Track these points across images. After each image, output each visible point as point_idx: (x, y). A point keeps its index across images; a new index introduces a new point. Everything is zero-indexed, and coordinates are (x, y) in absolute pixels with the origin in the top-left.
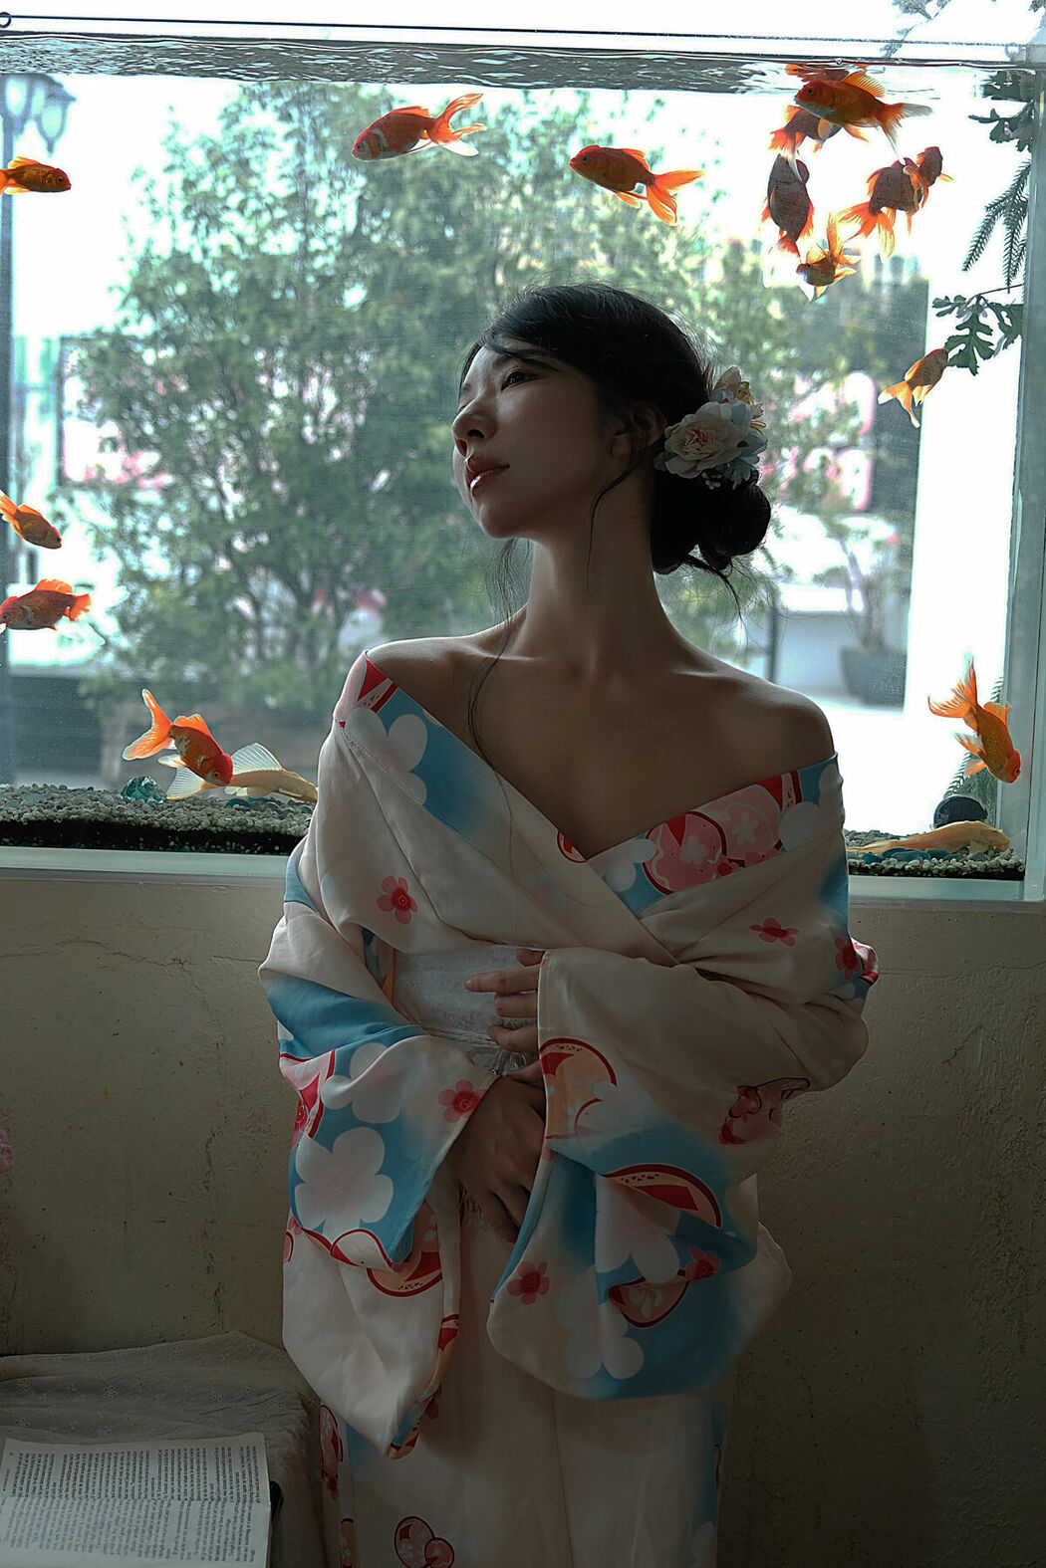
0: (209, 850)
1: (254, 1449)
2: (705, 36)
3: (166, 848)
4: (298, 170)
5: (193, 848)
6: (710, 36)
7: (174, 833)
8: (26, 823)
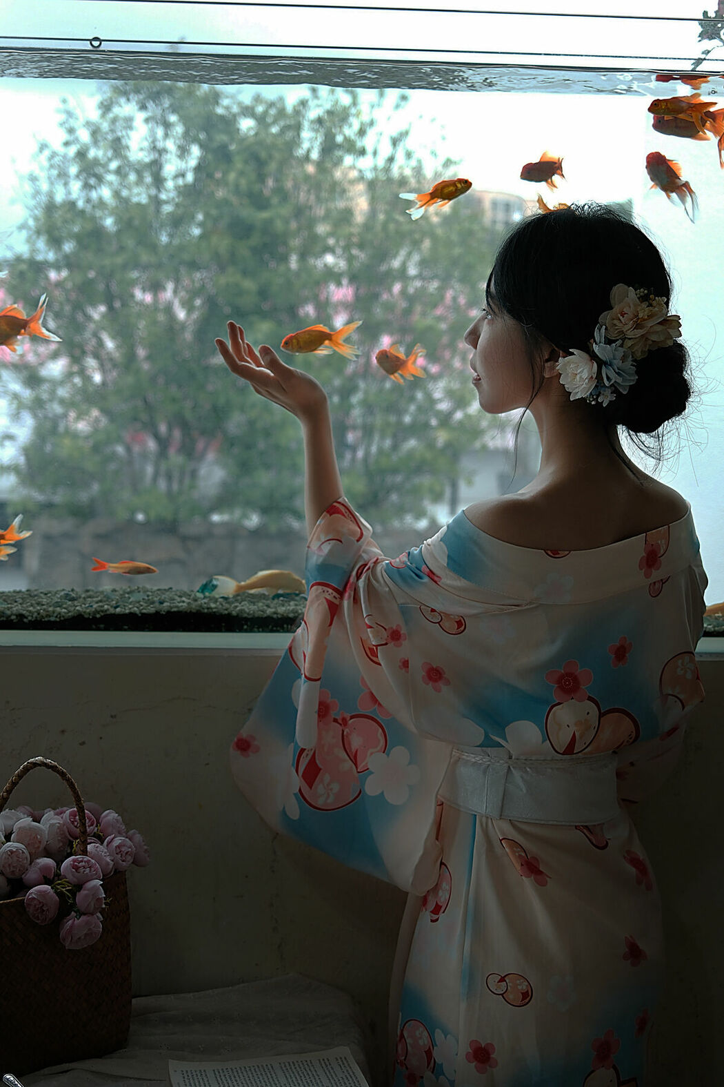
0: (272, 631)
1: (345, 1058)
2: (616, 57)
3: (241, 630)
4: (152, 145)
5: (261, 630)
6: (620, 57)
7: (246, 619)
8: (140, 615)
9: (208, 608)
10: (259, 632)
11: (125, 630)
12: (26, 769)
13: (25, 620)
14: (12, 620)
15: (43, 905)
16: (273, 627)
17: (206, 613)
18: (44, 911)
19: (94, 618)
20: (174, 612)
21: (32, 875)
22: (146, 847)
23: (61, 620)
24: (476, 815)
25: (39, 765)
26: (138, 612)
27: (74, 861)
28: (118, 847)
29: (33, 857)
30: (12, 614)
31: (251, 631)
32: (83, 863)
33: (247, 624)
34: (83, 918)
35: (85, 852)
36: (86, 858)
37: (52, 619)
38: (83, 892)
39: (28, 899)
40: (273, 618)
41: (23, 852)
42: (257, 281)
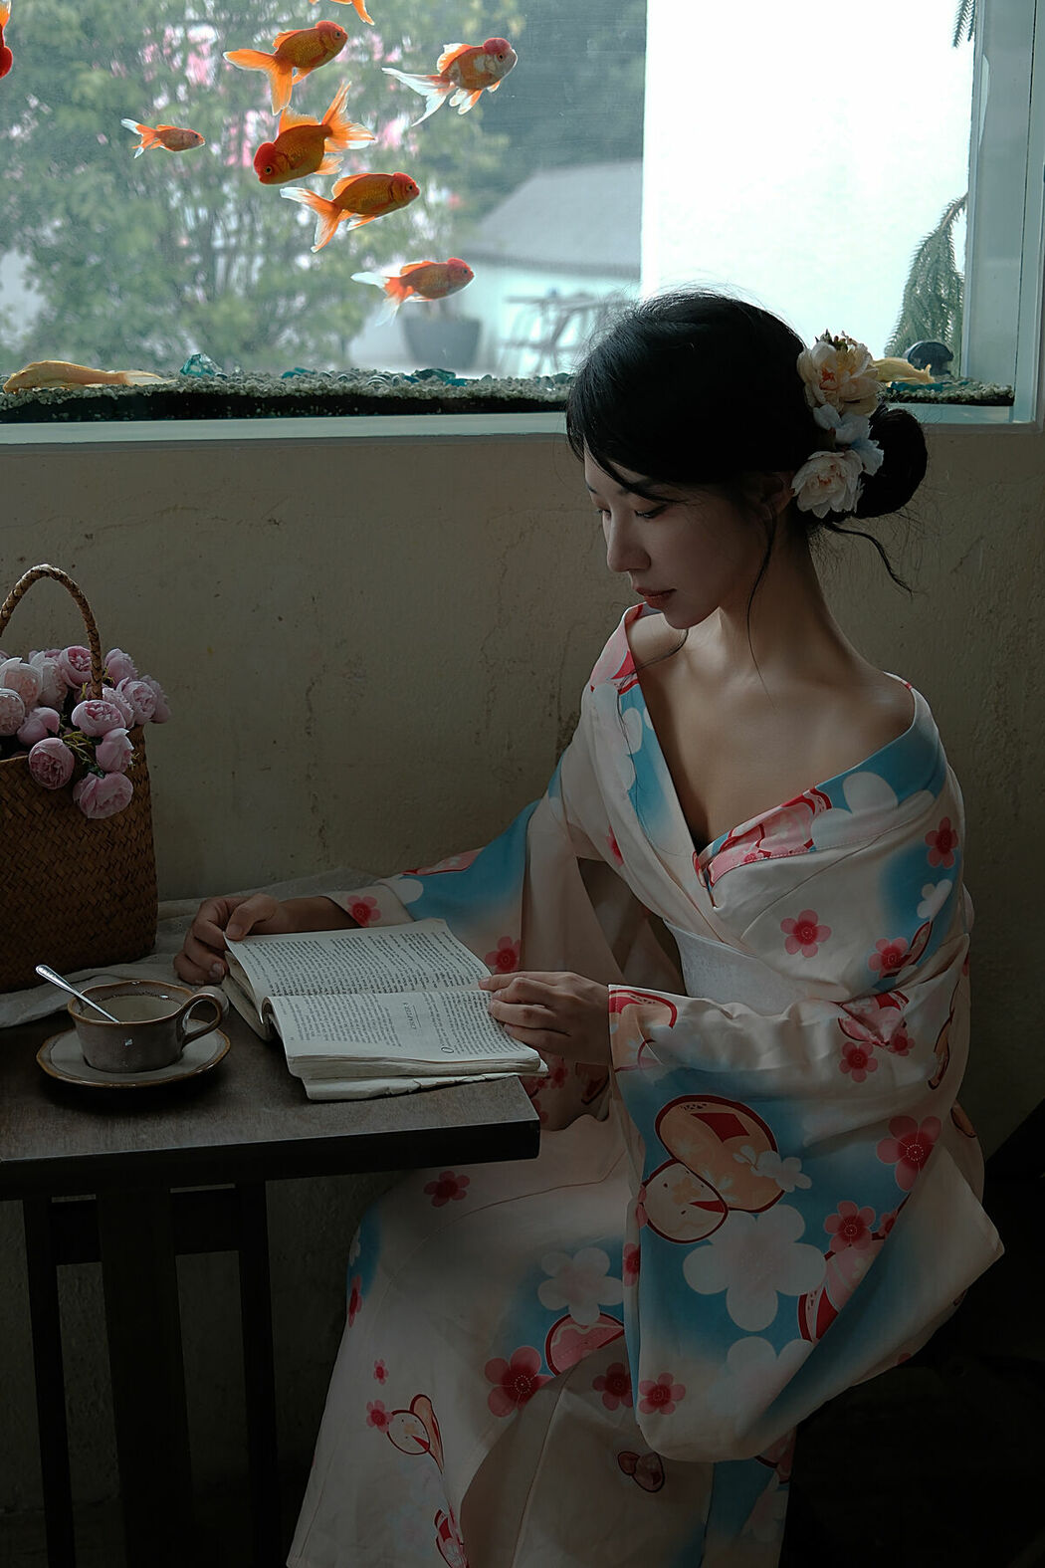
3: (253, 415)
5: (279, 414)
8: (116, 398)
9: (208, 387)
10: (278, 417)
11: (97, 420)
15: (55, 763)
16: (295, 410)
17: (206, 393)
18: (56, 769)
19: (54, 404)
20: (162, 393)
21: (31, 728)
22: (165, 696)
23: (9, 410)
25: (45, 575)
26: (113, 395)
27: (88, 706)
28: (136, 692)
29: (29, 708)
31: (266, 415)
32: (102, 708)
33: (260, 407)
34: (107, 776)
35: (99, 696)
36: (103, 703)
38: (105, 744)
39: (34, 756)
41: (17, 700)
42: (78, 9)
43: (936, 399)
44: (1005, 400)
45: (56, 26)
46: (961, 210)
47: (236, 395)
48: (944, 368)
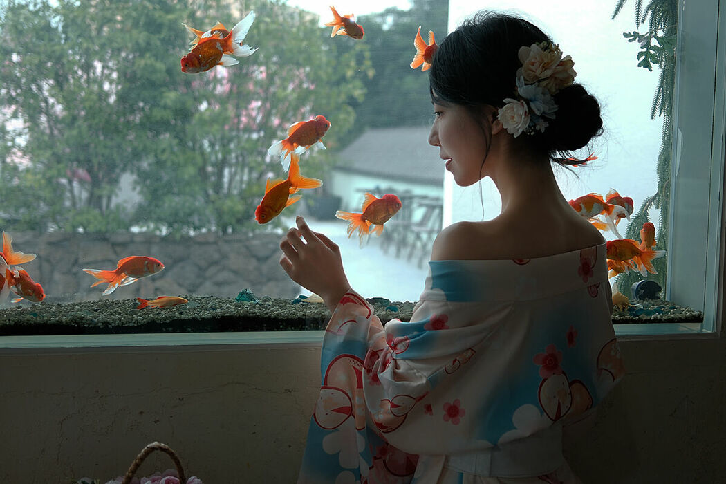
7: (282, 321)
8: (200, 320)
9: (253, 313)
10: (292, 330)
11: (189, 332)
12: (147, 453)
13: (109, 326)
14: (99, 327)
17: (252, 317)
19: (165, 323)
20: (226, 317)
23: (138, 326)
24: (462, 474)
25: (157, 449)
26: (198, 318)
30: (99, 322)
33: (282, 325)
37: (131, 325)
40: (302, 319)
42: (165, 63)
43: (661, 320)
44: (698, 319)
45: (154, 71)
46: (653, 203)
47: (269, 318)
48: (656, 295)
